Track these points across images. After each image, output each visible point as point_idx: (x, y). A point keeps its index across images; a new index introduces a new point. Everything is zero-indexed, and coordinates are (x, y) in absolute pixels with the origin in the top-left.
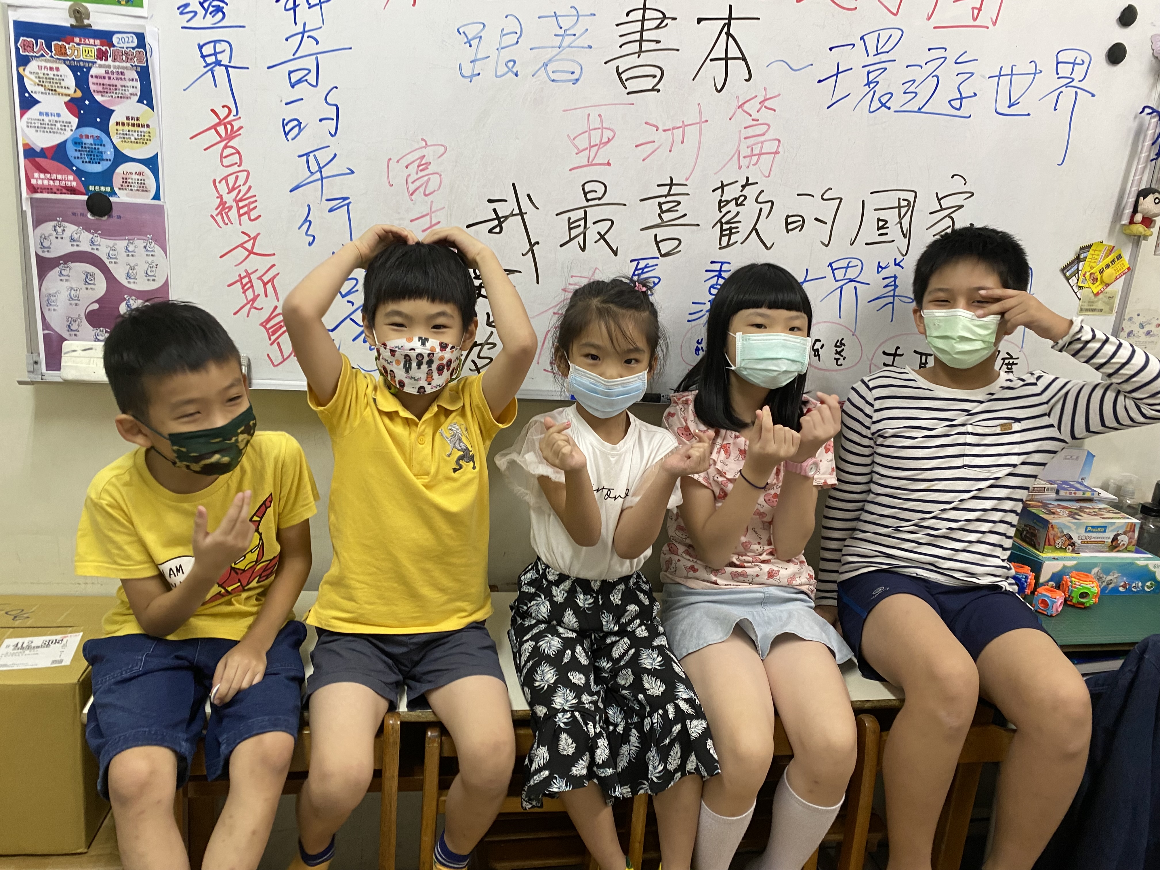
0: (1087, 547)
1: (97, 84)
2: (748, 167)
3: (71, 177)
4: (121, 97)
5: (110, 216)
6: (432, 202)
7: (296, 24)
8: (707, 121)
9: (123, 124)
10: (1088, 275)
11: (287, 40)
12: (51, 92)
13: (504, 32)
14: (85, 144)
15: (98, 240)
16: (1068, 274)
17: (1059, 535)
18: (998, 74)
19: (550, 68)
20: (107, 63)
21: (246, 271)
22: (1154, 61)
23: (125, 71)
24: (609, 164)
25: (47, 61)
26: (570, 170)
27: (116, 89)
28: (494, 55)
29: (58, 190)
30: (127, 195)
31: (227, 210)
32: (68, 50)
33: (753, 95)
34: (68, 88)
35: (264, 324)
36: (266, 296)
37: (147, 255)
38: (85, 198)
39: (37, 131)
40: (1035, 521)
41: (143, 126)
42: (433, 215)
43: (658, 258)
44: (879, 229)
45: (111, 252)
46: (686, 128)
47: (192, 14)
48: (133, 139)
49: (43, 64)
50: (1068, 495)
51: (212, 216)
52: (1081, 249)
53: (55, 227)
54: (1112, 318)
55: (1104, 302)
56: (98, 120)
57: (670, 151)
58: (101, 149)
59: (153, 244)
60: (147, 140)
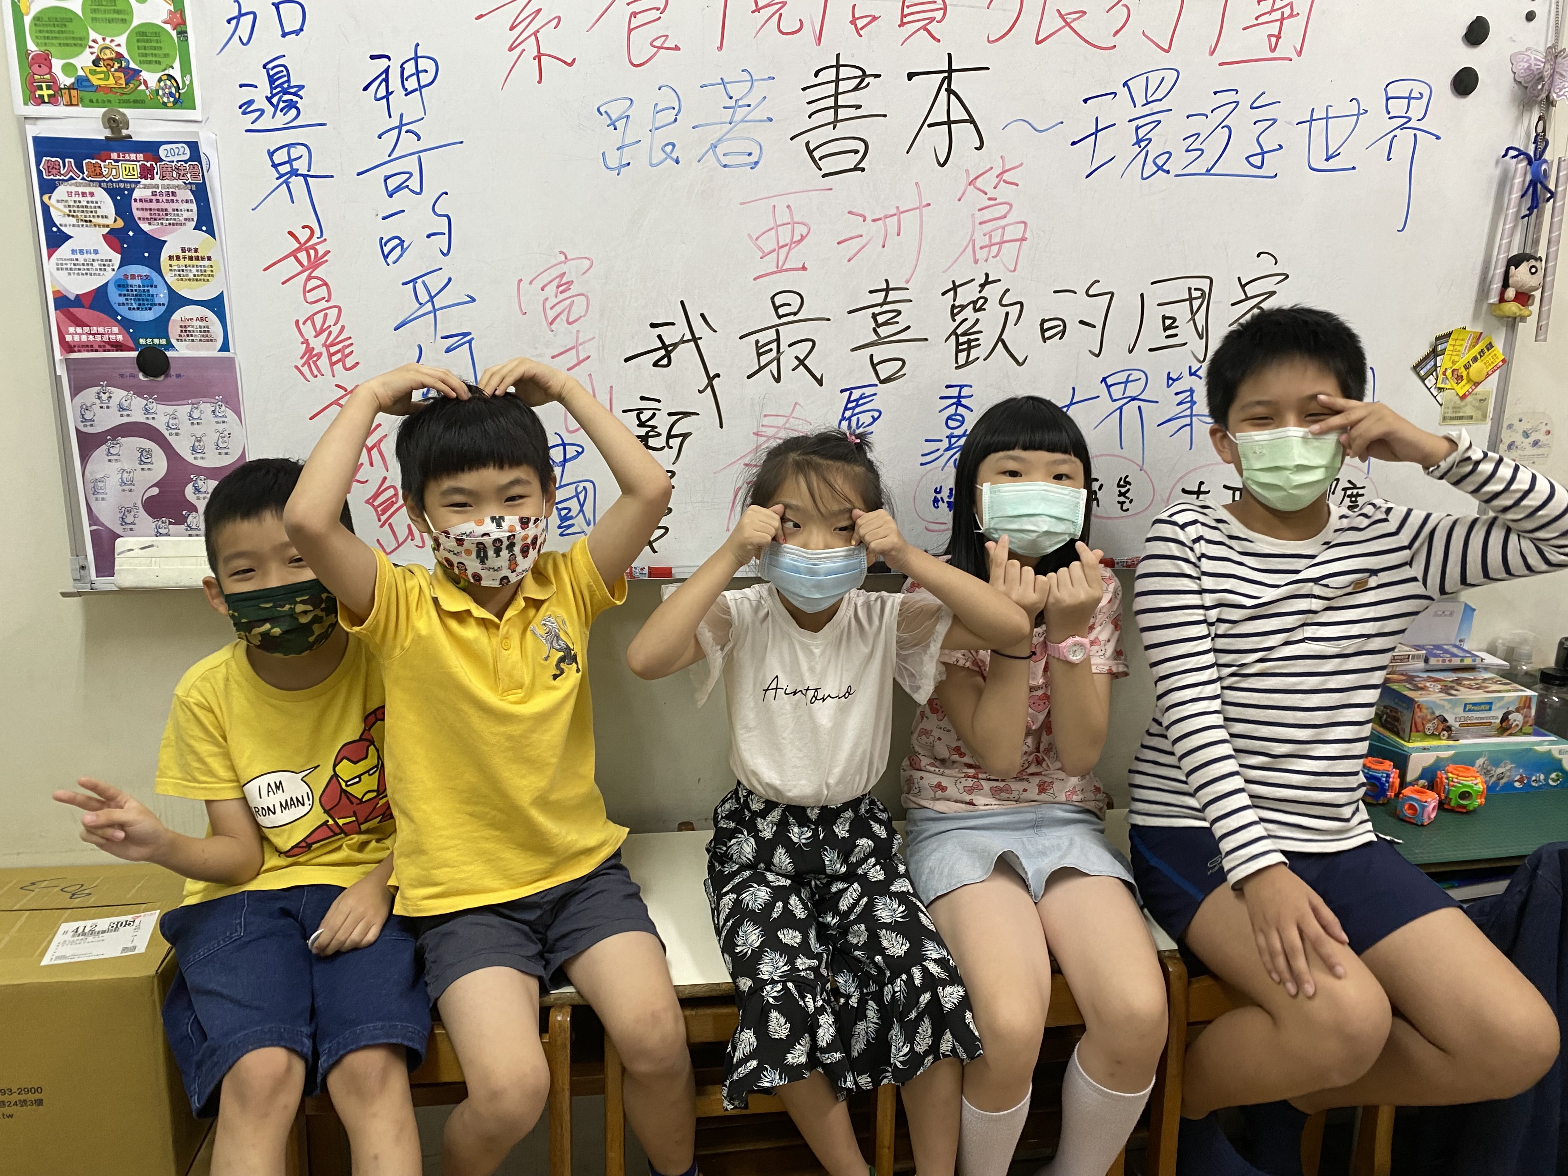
0: (1468, 732)
1: (142, 209)
2: (986, 260)
3: (115, 330)
4: (173, 224)
5: (167, 376)
6: (578, 331)
7: (390, 116)
8: (929, 205)
9: (178, 258)
10: (1449, 372)
11: (380, 137)
12: (85, 224)
13: (658, 109)
14: (131, 286)
15: (154, 406)
16: (1422, 373)
17: (1429, 717)
18: (1309, 119)
19: (720, 150)
20: (153, 182)
22: (1516, 86)
23: (177, 190)
24: (804, 268)
25: (77, 185)
26: (755, 279)
27: (167, 215)
28: (646, 138)
29: (100, 346)
30: (188, 348)
31: (315, 359)
32: (103, 170)
33: (988, 167)
34: (106, 217)
35: (370, 502)
36: (372, 464)
37: (217, 422)
38: (135, 354)
39: (70, 274)
40: (1397, 700)
41: (203, 259)
42: (580, 348)
43: (876, 385)
44: (1165, 329)
45: (171, 421)
46: (902, 215)
47: (258, 113)
48: (191, 276)
49: (74, 189)
50: (1440, 663)
51: (296, 367)
52: (1437, 339)
53: (98, 393)
54: (1486, 428)
55: (1474, 406)
56: (146, 255)
57: (883, 246)
58: (152, 291)
59: (223, 408)
60: (209, 276)
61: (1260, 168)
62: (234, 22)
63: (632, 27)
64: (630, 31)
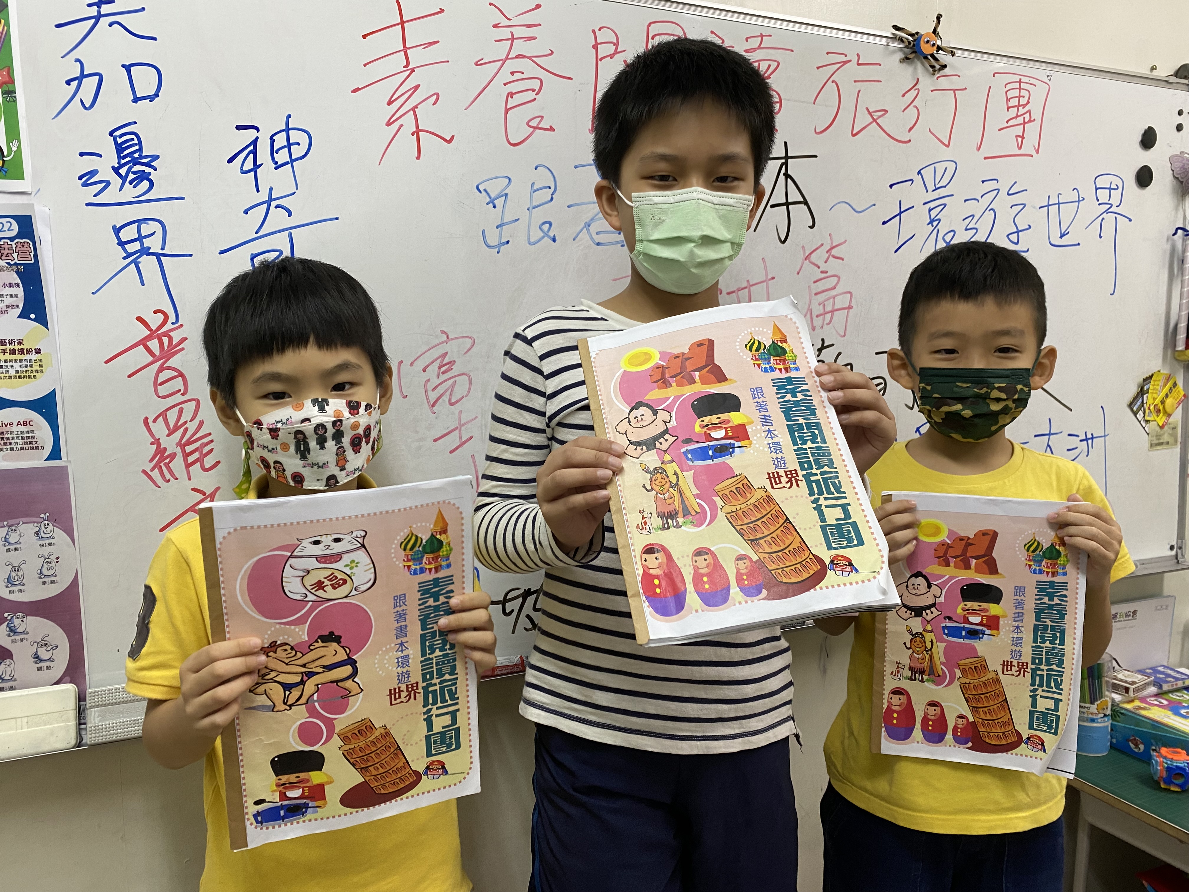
2: (822, 327)
6: (460, 412)
7: (258, 191)
8: (773, 278)
10: (1152, 407)
11: (246, 212)
13: (535, 187)
16: (1135, 409)
18: (1047, 204)
19: (593, 229)
28: (524, 216)
30: (5, 459)
31: (167, 461)
33: (819, 244)
37: (42, 546)
41: (29, 352)
42: (463, 428)
46: (752, 288)
47: (103, 185)
48: (12, 372)
51: (144, 472)
52: (1144, 380)
54: (1178, 449)
55: (1171, 433)
60: (37, 371)
61: (1017, 243)
62: (75, 84)
63: (508, 107)
64: (507, 110)
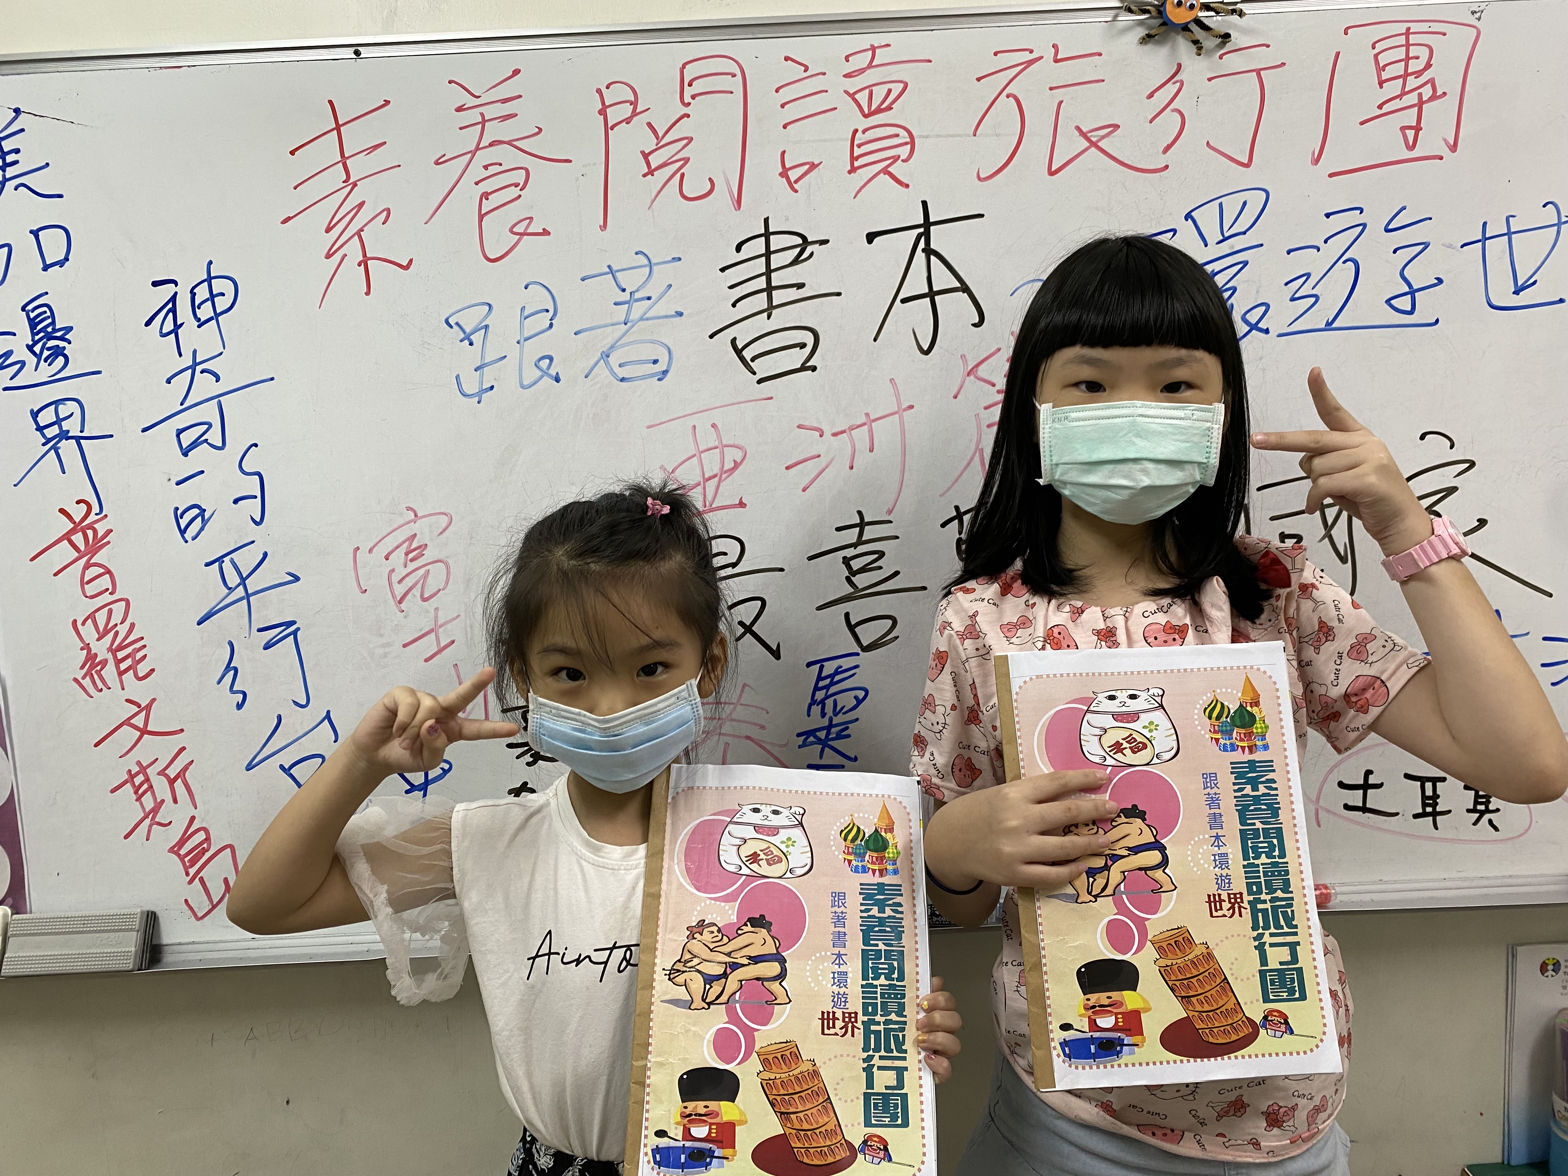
6: (437, 609)
7: (180, 355)
8: (911, 407)
13: (526, 313)
18: (1480, 237)
19: (614, 360)
21: (139, 763)
24: (742, 504)
28: (513, 353)
31: (99, 668)
33: (994, 349)
35: (174, 850)
36: (175, 801)
42: (441, 630)
43: (857, 654)
46: (874, 424)
47: (18, 366)
51: (76, 680)
57: (851, 467)
61: (1411, 312)
63: (483, 212)
64: (481, 217)
